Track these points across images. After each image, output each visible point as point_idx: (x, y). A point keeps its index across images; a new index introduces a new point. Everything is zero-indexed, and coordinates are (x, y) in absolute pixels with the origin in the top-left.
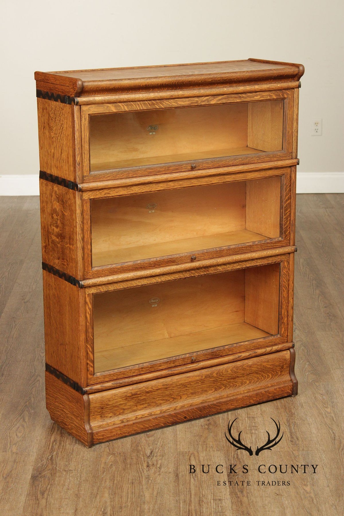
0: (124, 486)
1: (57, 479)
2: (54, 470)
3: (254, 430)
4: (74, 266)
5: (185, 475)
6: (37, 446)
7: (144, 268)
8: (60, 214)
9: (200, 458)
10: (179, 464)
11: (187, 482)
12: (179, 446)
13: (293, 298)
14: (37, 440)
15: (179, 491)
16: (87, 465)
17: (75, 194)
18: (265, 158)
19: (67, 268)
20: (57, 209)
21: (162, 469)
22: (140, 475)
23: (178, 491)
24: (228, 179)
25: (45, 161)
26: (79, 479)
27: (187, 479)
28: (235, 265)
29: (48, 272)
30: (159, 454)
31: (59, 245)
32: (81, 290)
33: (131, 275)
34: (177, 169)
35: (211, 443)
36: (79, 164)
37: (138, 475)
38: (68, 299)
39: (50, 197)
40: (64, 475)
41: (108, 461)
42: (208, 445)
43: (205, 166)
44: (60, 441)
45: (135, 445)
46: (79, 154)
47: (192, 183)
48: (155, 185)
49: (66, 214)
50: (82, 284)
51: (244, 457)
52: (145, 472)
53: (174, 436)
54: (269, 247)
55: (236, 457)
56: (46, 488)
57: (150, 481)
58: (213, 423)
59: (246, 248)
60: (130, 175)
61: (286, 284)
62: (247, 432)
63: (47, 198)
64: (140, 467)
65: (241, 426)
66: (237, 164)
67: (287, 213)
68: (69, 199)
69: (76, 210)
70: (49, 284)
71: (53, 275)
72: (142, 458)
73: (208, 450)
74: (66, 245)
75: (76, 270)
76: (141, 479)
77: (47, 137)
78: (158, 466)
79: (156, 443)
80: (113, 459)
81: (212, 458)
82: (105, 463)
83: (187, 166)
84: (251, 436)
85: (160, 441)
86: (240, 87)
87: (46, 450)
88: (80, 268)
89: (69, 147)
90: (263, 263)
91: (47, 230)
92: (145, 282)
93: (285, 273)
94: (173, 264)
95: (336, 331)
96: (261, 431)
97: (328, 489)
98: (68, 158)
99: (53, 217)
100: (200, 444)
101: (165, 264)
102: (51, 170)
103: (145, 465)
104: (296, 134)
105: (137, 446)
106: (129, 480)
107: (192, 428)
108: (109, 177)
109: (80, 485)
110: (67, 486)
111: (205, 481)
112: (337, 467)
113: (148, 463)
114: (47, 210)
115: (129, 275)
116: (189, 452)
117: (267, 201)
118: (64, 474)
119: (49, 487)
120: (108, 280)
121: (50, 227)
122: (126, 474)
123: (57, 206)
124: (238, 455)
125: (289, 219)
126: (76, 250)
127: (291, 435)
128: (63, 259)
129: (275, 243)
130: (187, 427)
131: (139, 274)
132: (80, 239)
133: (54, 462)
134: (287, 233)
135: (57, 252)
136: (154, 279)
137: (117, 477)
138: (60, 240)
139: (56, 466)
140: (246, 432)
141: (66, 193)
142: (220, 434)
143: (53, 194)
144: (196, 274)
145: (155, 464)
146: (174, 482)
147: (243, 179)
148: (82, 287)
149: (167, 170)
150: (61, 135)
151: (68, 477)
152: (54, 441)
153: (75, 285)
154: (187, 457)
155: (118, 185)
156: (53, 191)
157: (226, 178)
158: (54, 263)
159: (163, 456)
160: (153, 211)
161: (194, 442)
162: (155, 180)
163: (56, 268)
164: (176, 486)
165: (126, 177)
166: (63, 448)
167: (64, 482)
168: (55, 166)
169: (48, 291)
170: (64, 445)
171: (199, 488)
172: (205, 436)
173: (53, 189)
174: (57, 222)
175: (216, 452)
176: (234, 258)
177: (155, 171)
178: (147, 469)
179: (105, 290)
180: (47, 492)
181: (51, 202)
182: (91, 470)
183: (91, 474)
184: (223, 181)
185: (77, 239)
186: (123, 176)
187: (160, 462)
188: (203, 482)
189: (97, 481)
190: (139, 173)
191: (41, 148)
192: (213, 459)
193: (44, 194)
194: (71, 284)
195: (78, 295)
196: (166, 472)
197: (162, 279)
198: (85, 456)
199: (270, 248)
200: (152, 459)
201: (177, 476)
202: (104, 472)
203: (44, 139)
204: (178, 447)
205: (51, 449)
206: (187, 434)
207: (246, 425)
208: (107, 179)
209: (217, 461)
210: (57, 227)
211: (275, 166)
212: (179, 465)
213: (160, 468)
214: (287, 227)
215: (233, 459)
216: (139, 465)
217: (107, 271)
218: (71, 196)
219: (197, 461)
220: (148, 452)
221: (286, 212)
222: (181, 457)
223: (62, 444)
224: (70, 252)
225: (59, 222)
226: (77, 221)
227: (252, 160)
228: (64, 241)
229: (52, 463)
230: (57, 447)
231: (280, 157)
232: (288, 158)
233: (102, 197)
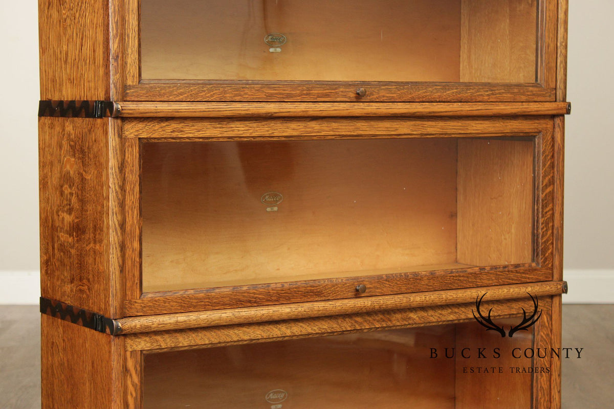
4: (102, 288)
7: (255, 302)
8: (77, 180)
13: (559, 392)
17: (107, 124)
18: (503, 93)
19: (88, 296)
20: (71, 173)
24: (431, 129)
25: (50, 77)
28: (444, 312)
29: (51, 317)
31: (73, 251)
32: (117, 340)
33: (226, 315)
34: (327, 95)
36: (117, 56)
38: (89, 368)
39: (58, 150)
43: (384, 96)
46: (117, 34)
47: (358, 129)
48: (281, 123)
49: (88, 177)
50: (118, 326)
54: (512, 279)
59: (468, 277)
60: (228, 95)
61: (545, 362)
63: (52, 155)
66: (449, 99)
67: (546, 213)
68: (95, 141)
69: (107, 161)
70: (53, 343)
71: (59, 320)
74: (87, 245)
75: (107, 296)
77: (55, 22)
83: (348, 90)
88: (114, 291)
89: (96, 27)
90: (500, 312)
91: (50, 225)
92: (258, 333)
93: (545, 337)
94: (316, 299)
98: (94, 51)
99: (62, 193)
101: (301, 298)
102: (61, 91)
104: (563, 51)
108: (181, 94)
114: (51, 181)
115: (224, 315)
117: (501, 196)
120: (177, 322)
121: (56, 217)
123: (71, 166)
125: (551, 224)
126: (107, 251)
128: (81, 280)
129: (523, 273)
131: (244, 314)
132: (115, 225)
134: (547, 255)
135: (68, 267)
136: (276, 328)
138: (76, 239)
141: (90, 131)
143: (64, 142)
144: (365, 324)
147: (460, 132)
148: (117, 332)
149: (307, 94)
150: (81, 6)
153: (103, 331)
155: (201, 112)
156: (64, 135)
157: (426, 126)
158: (64, 294)
160: (276, 209)
162: (282, 110)
163: (67, 302)
165: (218, 100)
168: (69, 79)
169: (50, 359)
173: (64, 130)
174: (70, 201)
176: (444, 296)
177: (280, 94)
179: (169, 346)
181: (59, 161)
184: (419, 132)
185: (109, 226)
186: (212, 96)
190: (246, 94)
191: (43, 50)
193: (47, 149)
194: (96, 330)
195: (110, 352)
197: (295, 331)
199: (514, 282)
203: (49, 29)
208: (177, 99)
210: (70, 211)
211: (525, 110)
214: (547, 241)
217: (176, 302)
218: (99, 132)
221: (545, 211)
224: (95, 259)
225: (74, 199)
226: (111, 185)
227: (478, 94)
228: (84, 238)
231: (534, 95)
232: (548, 99)
233: (165, 138)
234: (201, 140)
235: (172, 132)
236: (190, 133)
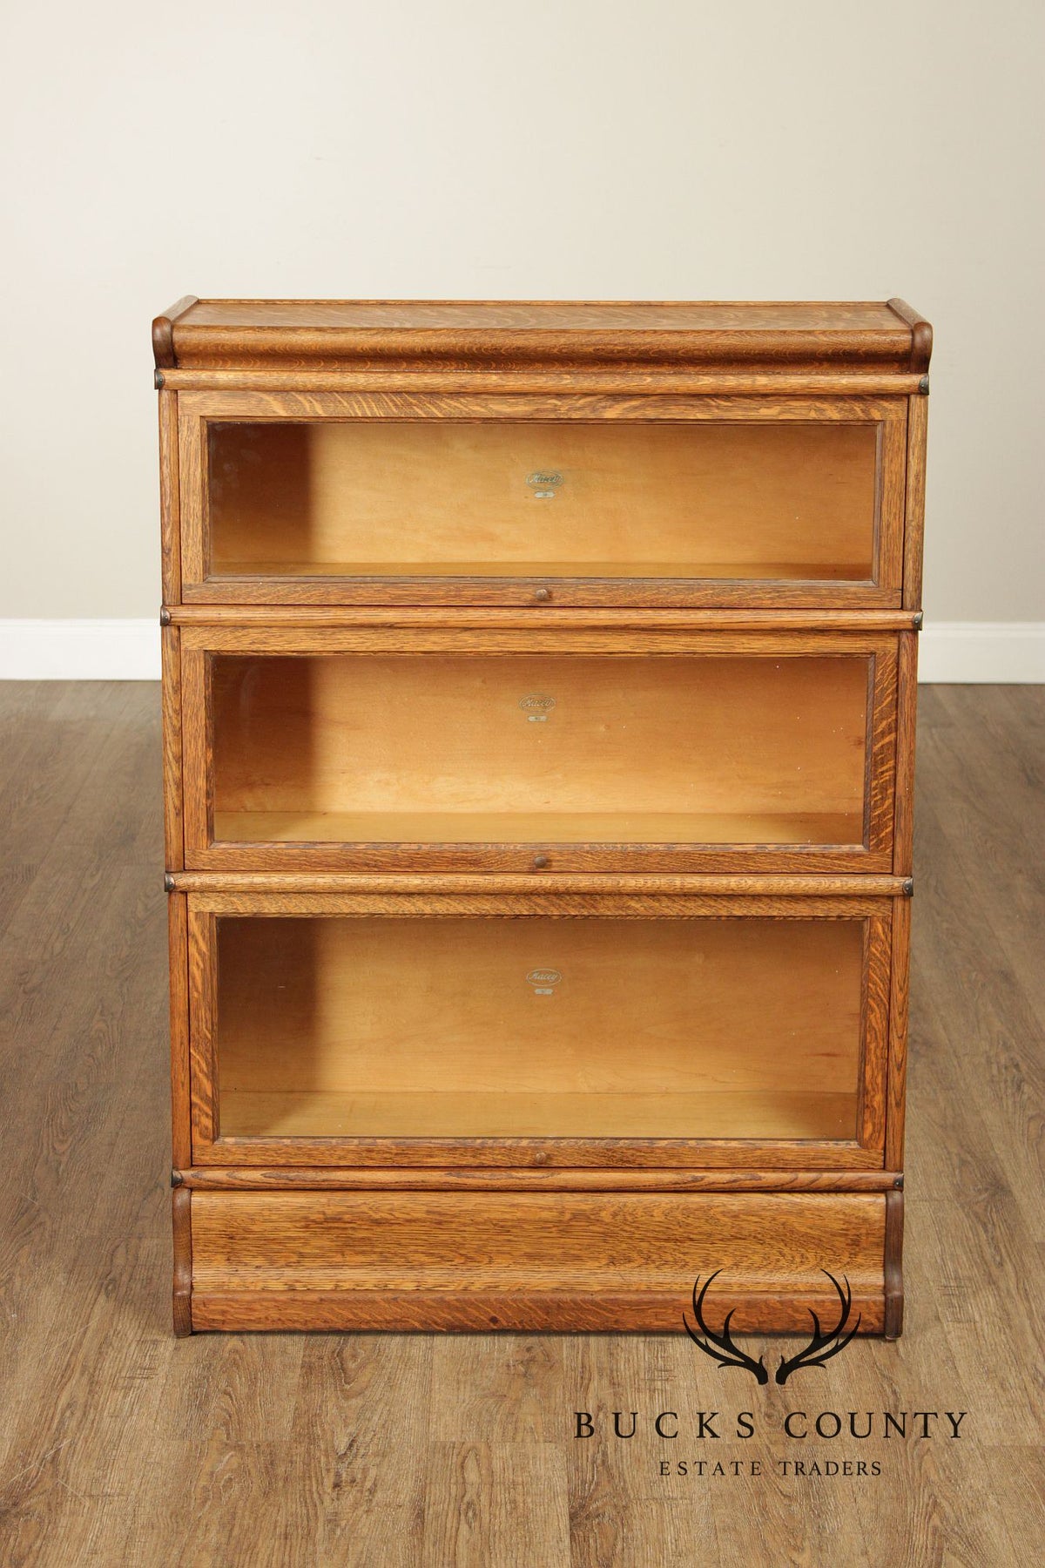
0: (260, 1545)
1: (64, 1521)
2: (57, 1494)
3: (662, 1380)
5: (444, 1513)
6: (17, 1421)
9: (494, 1461)
10: (428, 1481)
11: (448, 1535)
12: (435, 1426)
14: (18, 1402)
15: (420, 1563)
16: (157, 1478)
18: (799, 595)
21: (379, 1495)
22: (312, 1512)
23: (417, 1561)
24: (667, 646)
26: (129, 1522)
27: (449, 1526)
28: (691, 904)
30: (372, 1449)
32: (173, 897)
34: (488, 598)
35: (530, 1418)
37: (305, 1511)
40: (86, 1510)
41: (221, 1467)
42: (520, 1425)
43: (583, 600)
44: (86, 1406)
45: (304, 1420)
47: (540, 644)
48: (415, 635)
51: (624, 1460)
52: (325, 1504)
53: (423, 1397)
54: (815, 866)
55: (599, 1461)
56: (31, 1547)
57: (338, 1532)
58: (540, 1358)
59: (732, 858)
60: (332, 597)
61: (880, 993)
62: (639, 1385)
64: (314, 1489)
65: (622, 1367)
66: (698, 604)
67: (882, 773)
72: (323, 1459)
73: (519, 1439)
76: (312, 1524)
78: (368, 1484)
79: (368, 1415)
80: (235, 1462)
81: (528, 1463)
82: (212, 1473)
83: (523, 590)
84: (651, 1398)
85: (379, 1411)
86: (701, 377)
87: (41, 1433)
88: (169, 838)
90: (793, 911)
93: (878, 955)
95: (928, 1088)
96: (681, 1383)
97: (863, 1560)
100: (498, 1420)
103: (329, 1481)
105: (311, 1424)
106: (275, 1528)
107: (479, 1374)
108: (264, 595)
109: (129, 1539)
110: (92, 1545)
111: (501, 1533)
112: (895, 1495)
113: (338, 1475)
116: (463, 1443)
118: (87, 1504)
119: (39, 1543)
122: (271, 1509)
124: (607, 1455)
125: (890, 791)
127: (768, 1398)
129: (836, 859)
130: (463, 1370)
133: (61, 1468)
134: (883, 834)
137: (243, 1516)
139: (66, 1482)
140: (636, 1386)
142: (559, 1392)
145: (358, 1480)
146: (411, 1534)
147: (719, 650)
149: (456, 596)
151: (97, 1514)
152: (69, 1406)
154: (455, 1460)
155: (283, 620)
157: (657, 641)
159: (384, 1456)
161: (481, 1413)
162: (406, 620)
164: (414, 1546)
165: (318, 603)
166: (91, 1429)
167: (85, 1530)
170: (95, 1419)
171: (482, 1553)
172: (514, 1398)
175: (542, 1446)
176: (678, 882)
177: (414, 595)
178: (335, 1495)
180: (31, 1560)
182: (167, 1494)
183: (168, 1506)
184: (647, 650)
186: (309, 598)
187: (373, 1473)
188: (495, 1536)
189: (181, 1528)
190: (360, 595)
192: (531, 1466)
196: (388, 1505)
198: (153, 1453)
199: (818, 870)
200: (350, 1463)
201: (420, 1515)
202: (204, 1502)
204: (433, 1427)
205: (57, 1429)
206: (462, 1390)
207: (639, 1365)
208: (258, 602)
209: (542, 1472)
211: (829, 623)
212: (431, 1483)
213: (372, 1491)
214: (884, 814)
215: (590, 1468)
216: (311, 1482)
219: (483, 1472)
220: (342, 1443)
221: (880, 770)
222: (436, 1460)
223: (91, 1417)
227: (752, 596)
229: (55, 1475)
230: (74, 1424)
231: (859, 598)
232: (886, 605)
233: (242, 651)
234: (295, 654)
235: (250, 644)
236: (278, 645)
